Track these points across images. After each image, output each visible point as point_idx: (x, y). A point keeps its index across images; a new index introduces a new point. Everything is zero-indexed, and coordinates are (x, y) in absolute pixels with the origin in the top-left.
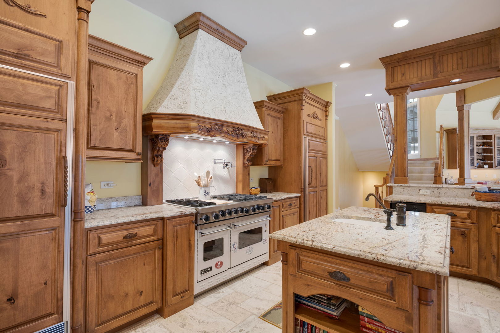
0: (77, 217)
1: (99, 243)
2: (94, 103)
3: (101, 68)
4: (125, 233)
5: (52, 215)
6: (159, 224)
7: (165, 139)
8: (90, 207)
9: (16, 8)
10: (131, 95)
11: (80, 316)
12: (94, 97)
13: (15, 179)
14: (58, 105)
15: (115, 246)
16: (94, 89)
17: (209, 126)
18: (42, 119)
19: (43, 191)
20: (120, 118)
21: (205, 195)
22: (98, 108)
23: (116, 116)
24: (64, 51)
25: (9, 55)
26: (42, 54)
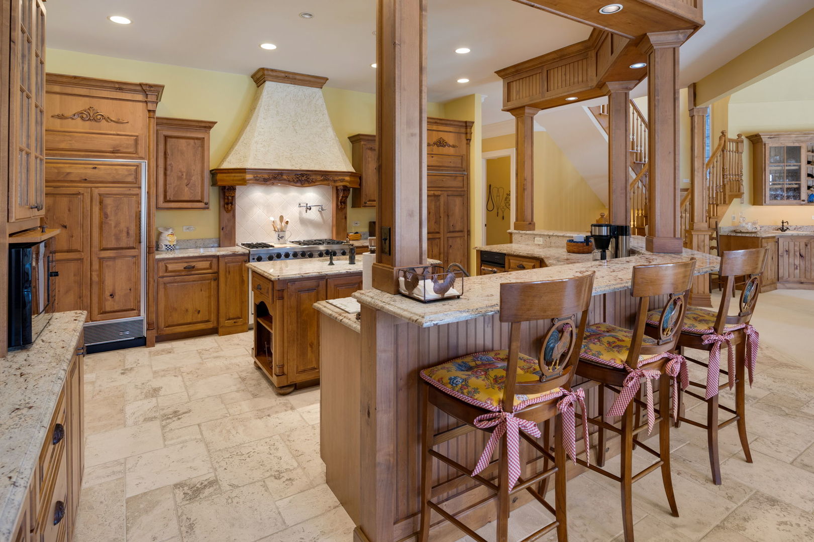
0: (149, 251)
1: (166, 270)
2: (169, 167)
3: (174, 140)
4: (186, 265)
5: (133, 248)
6: (215, 261)
7: (232, 189)
8: (170, 246)
9: (112, 123)
10: (199, 156)
11: (154, 316)
12: (168, 162)
13: (113, 225)
14: (136, 178)
15: (177, 273)
16: (169, 157)
17: (266, 176)
18: (127, 189)
19: (128, 233)
20: (189, 175)
21: (279, 239)
22: (172, 171)
23: (186, 175)
24: (139, 142)
25: (109, 152)
26: (127, 148)
